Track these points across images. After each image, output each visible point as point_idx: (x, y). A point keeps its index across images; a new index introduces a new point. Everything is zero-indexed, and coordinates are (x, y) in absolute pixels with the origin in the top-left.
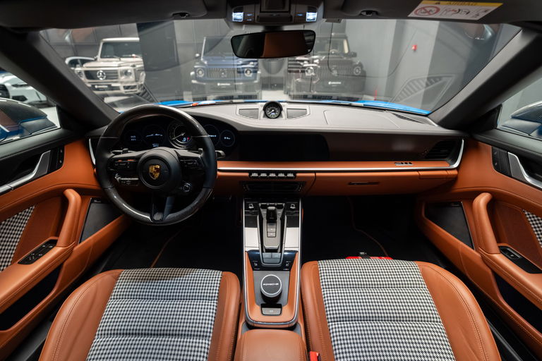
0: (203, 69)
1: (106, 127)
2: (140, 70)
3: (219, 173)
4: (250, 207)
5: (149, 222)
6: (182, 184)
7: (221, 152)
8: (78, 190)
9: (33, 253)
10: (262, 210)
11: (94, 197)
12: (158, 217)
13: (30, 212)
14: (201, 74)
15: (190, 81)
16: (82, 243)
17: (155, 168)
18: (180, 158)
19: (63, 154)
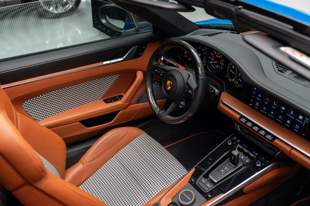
3: (221, 105)
9: (111, 98)
17: (170, 83)
19: (144, 49)
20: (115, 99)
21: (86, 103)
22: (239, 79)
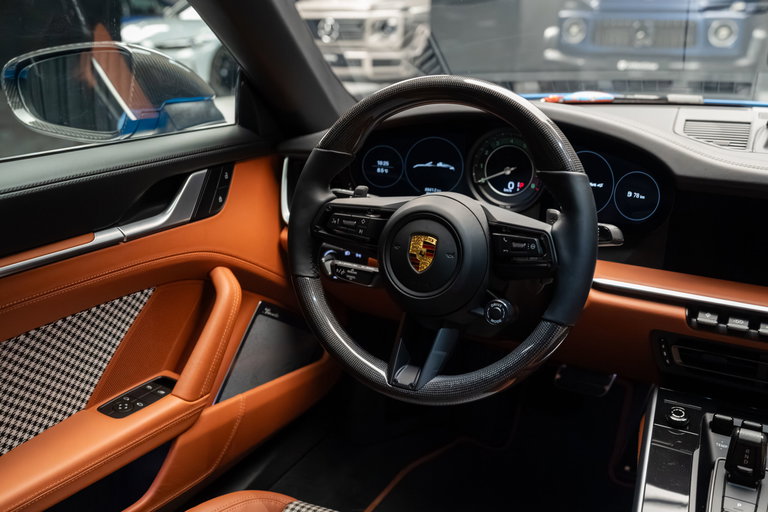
0: (585, 21)
1: (324, 134)
2: (418, 21)
3: (594, 295)
4: (675, 418)
5: (381, 386)
6: (486, 301)
7: (611, 228)
8: (239, 273)
9: (127, 395)
10: (712, 436)
11: (268, 300)
12: (405, 377)
13: (141, 299)
14: (575, 36)
15: (542, 52)
16: (223, 404)
17: (425, 244)
18: (495, 227)
19: (228, 182)
20: (146, 397)
21: (26, 436)
22: (630, 194)
